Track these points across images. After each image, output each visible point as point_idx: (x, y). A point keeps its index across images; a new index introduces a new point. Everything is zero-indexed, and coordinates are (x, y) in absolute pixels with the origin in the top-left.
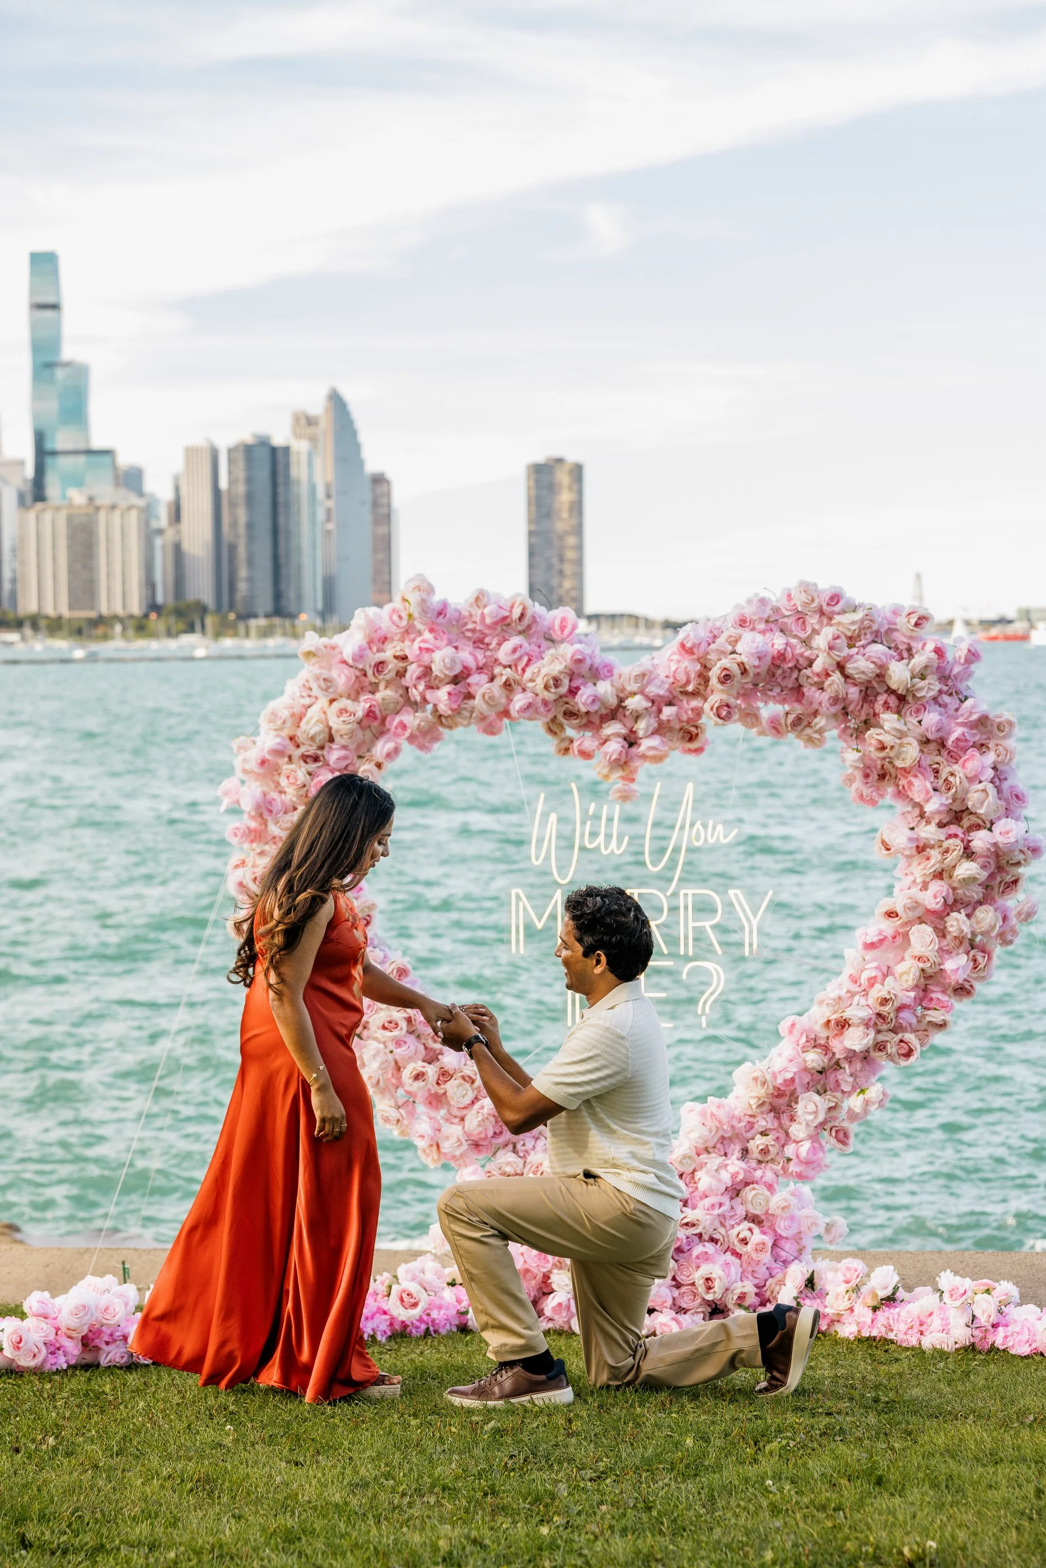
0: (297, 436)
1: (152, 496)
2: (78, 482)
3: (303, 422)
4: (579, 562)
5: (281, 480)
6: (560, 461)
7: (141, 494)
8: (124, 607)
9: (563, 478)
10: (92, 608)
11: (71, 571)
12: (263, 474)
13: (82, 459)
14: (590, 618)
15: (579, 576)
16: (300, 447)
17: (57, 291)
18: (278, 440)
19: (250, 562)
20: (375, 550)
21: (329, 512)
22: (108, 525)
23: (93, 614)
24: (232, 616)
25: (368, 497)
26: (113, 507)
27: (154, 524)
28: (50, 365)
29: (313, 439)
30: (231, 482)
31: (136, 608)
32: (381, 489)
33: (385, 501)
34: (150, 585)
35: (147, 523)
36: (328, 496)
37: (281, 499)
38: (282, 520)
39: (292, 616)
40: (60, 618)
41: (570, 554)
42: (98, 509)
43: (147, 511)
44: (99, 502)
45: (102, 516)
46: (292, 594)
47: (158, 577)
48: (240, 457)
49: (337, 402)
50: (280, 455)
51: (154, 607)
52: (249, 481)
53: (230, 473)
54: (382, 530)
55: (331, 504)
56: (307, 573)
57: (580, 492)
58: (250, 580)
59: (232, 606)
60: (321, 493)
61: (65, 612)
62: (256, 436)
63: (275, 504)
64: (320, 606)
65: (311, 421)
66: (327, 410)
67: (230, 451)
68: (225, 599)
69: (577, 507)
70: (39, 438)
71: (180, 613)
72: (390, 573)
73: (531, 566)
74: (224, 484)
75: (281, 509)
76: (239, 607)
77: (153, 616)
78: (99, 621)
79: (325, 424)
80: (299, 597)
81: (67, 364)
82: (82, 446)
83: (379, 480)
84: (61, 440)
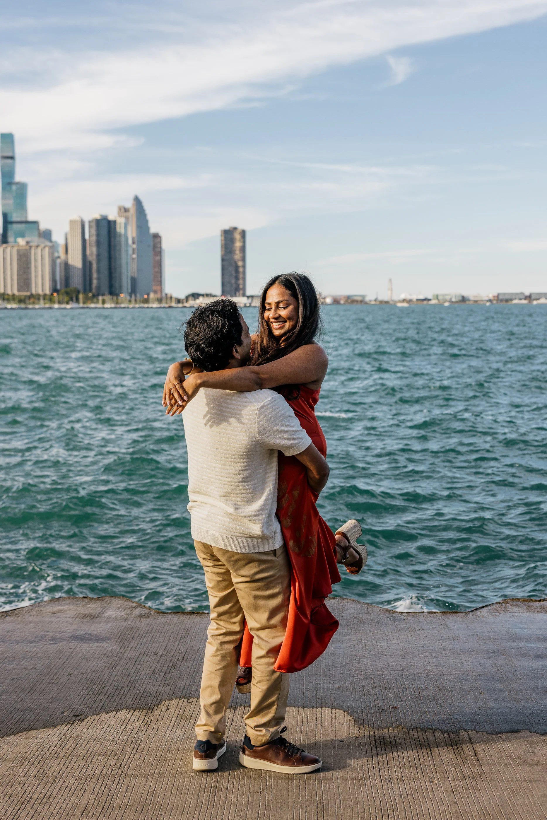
0: (120, 216)
1: (56, 242)
2: (23, 236)
3: (123, 210)
4: (244, 273)
5: (112, 235)
6: (235, 229)
7: (50, 241)
8: (43, 290)
9: (237, 236)
10: (28, 291)
11: (18, 275)
12: (104, 232)
13: (23, 226)
14: (248, 297)
15: (244, 279)
16: (121, 221)
17: (13, 151)
18: (111, 218)
19: (98, 271)
20: (154, 267)
21: (134, 249)
22: (35, 254)
23: (28, 294)
24: (90, 295)
25: (151, 244)
26: (37, 246)
27: (56, 254)
28: (10, 184)
29: (127, 218)
30: (90, 236)
31: (48, 292)
32: (157, 240)
33: (158, 245)
34: (54, 281)
35: (53, 253)
36: (134, 243)
37: (112, 244)
38: (112, 253)
39: (118, 295)
40: (14, 295)
41: (241, 270)
42: (31, 247)
43: (54, 247)
44: (31, 244)
45: (33, 251)
46: (117, 285)
47: (58, 278)
48: (94, 224)
49: (138, 201)
50: (112, 225)
51: (55, 290)
52: (98, 235)
53: (90, 232)
54: (158, 258)
55: (135, 246)
56: (124, 277)
57: (244, 242)
58: (98, 279)
59: (90, 290)
60: (130, 241)
61: (16, 292)
62: (102, 216)
63: (110, 246)
64: (130, 291)
65: (126, 210)
66: (133, 205)
67: (90, 222)
68: (88, 288)
69: (243, 249)
70: (5, 216)
71: (67, 293)
72: (161, 277)
73: (223, 274)
74: (87, 236)
75: (112, 248)
76: (94, 290)
77: (55, 294)
78: (31, 296)
79: (133, 212)
80: (121, 287)
81: (18, 183)
82: (23, 219)
83: (157, 236)
84: (15, 217)
